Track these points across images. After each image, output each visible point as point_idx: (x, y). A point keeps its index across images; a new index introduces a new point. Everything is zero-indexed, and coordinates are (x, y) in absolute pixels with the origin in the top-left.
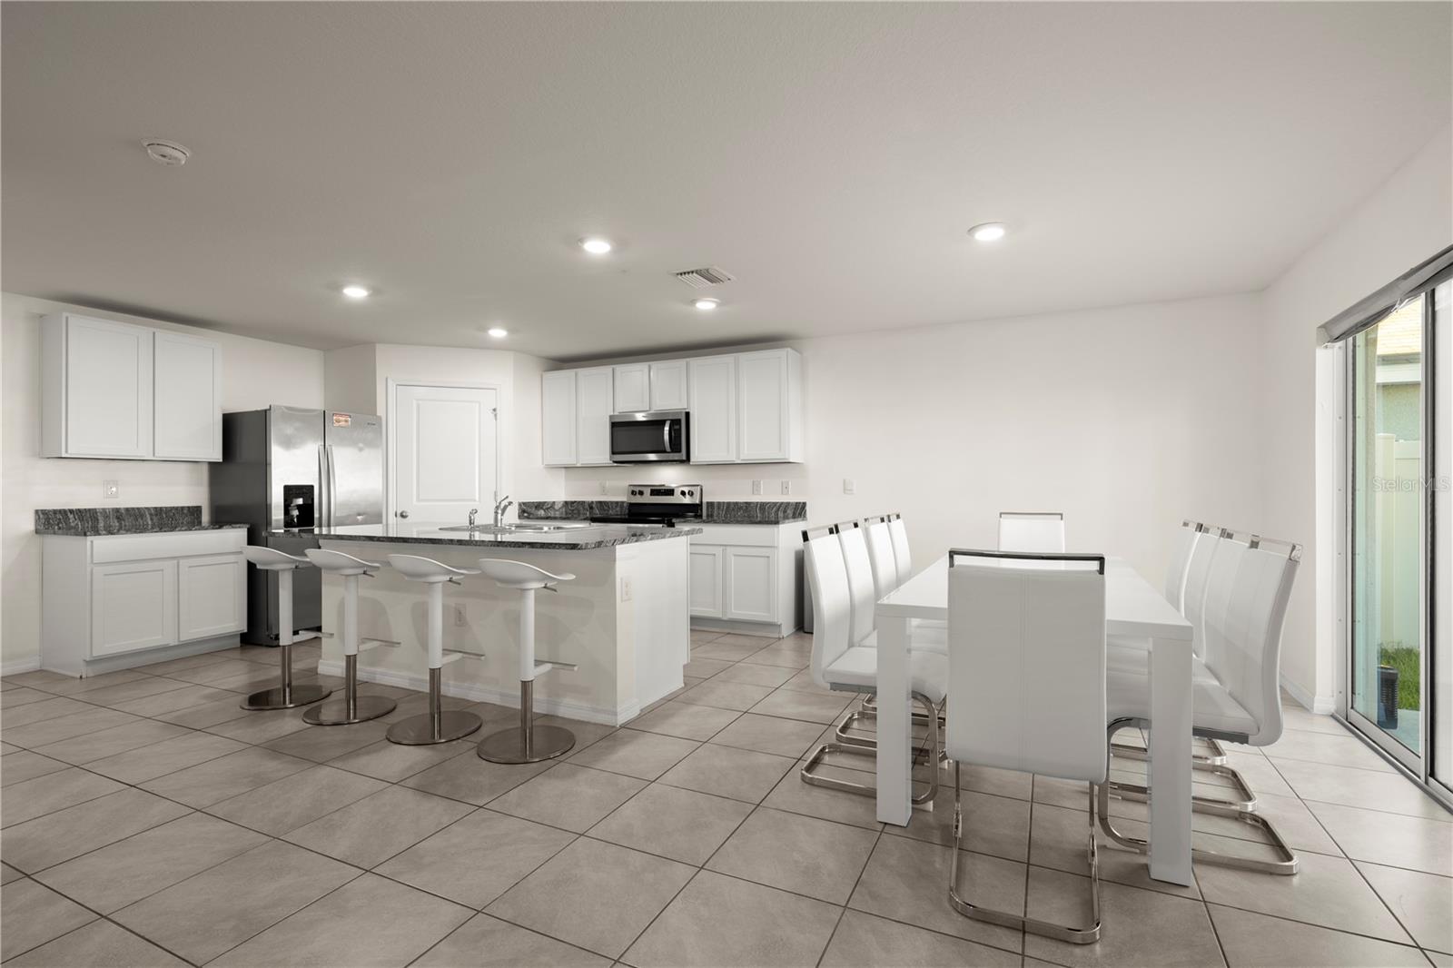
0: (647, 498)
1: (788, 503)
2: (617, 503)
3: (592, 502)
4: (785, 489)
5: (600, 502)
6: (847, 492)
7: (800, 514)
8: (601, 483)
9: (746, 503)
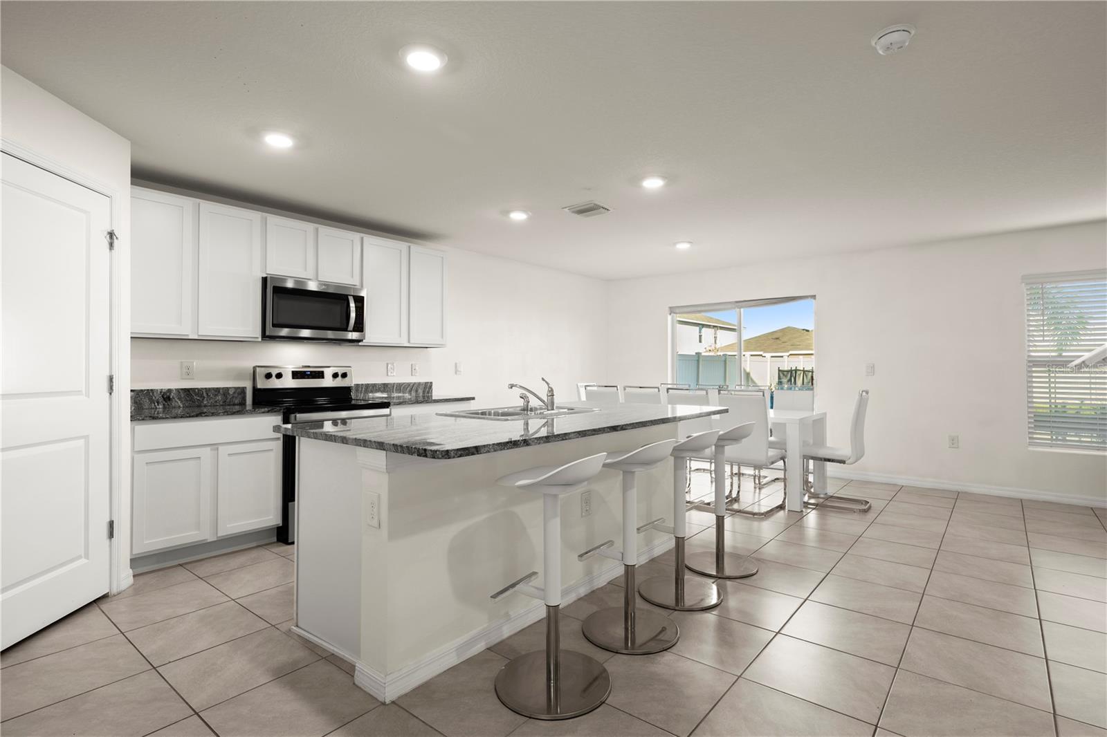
4: (413, 370)
5: (186, 391)
6: (458, 373)
7: (428, 392)
8: (182, 362)
9: (384, 384)
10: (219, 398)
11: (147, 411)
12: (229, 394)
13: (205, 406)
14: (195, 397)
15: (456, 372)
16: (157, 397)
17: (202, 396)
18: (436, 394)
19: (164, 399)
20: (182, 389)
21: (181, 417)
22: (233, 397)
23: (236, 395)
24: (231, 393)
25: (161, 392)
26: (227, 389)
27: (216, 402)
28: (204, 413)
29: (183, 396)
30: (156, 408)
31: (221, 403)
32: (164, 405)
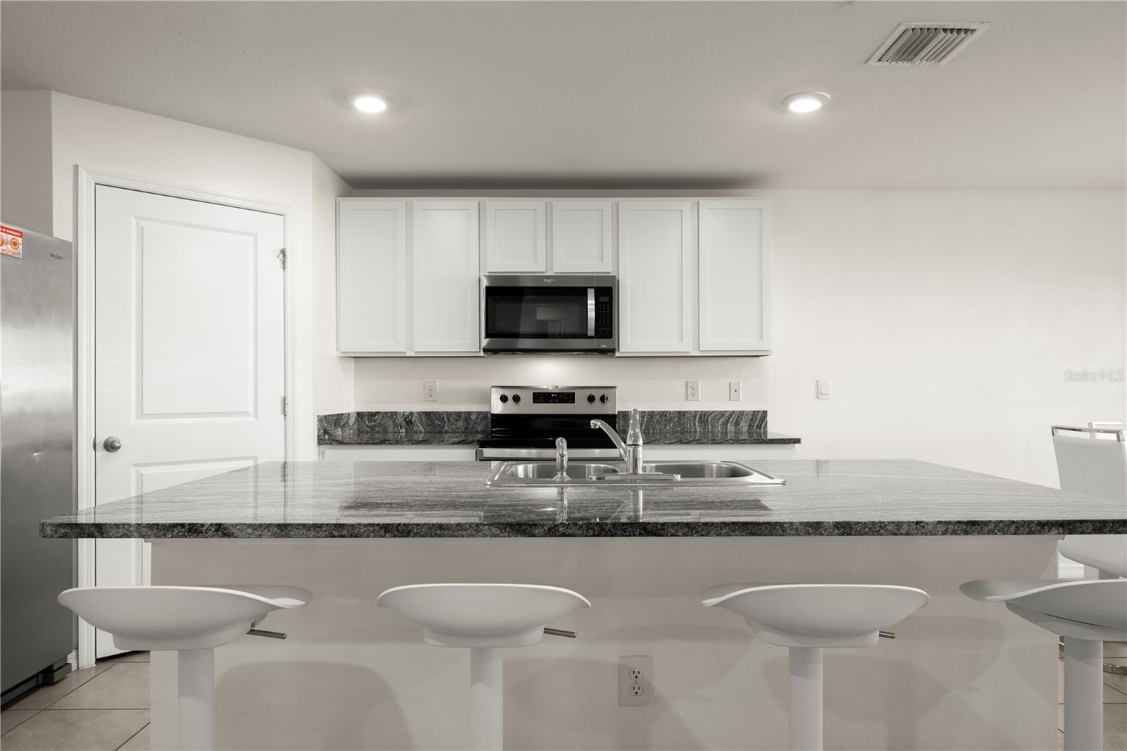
0: (528, 407)
1: (742, 413)
2: (459, 414)
3: (411, 414)
4: (733, 392)
5: (428, 414)
6: (821, 396)
7: (759, 427)
8: (425, 382)
9: (679, 413)
10: (461, 423)
11: (391, 434)
12: (471, 419)
13: (446, 432)
14: (436, 422)
15: (818, 394)
16: (400, 420)
17: (442, 420)
18: (773, 430)
19: (407, 423)
20: (423, 413)
21: (366, 444)
22: (475, 423)
23: (479, 421)
24: (474, 419)
25: (403, 415)
26: (469, 413)
27: (457, 428)
28: (388, 440)
29: (424, 420)
30: (399, 432)
31: (463, 429)
32: (406, 429)
